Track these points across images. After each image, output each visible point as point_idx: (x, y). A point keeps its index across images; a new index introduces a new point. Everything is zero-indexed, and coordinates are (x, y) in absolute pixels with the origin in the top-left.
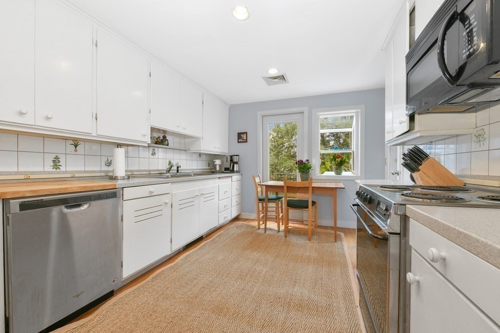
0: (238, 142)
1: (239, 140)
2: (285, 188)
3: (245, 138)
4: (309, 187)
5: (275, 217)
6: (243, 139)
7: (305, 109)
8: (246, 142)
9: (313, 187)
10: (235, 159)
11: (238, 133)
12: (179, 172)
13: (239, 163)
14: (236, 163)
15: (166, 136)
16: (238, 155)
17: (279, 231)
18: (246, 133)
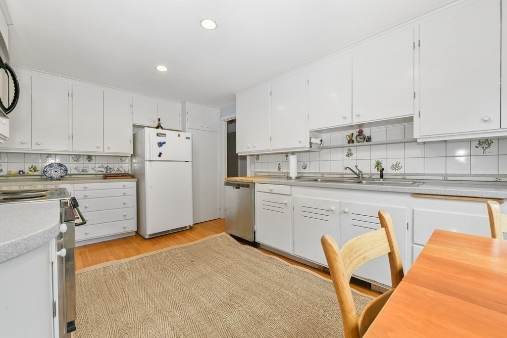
12: (384, 177)
15: (363, 129)
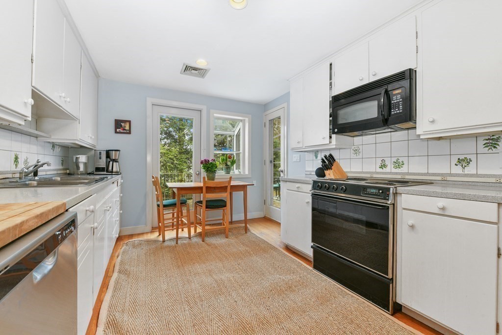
0: (116, 132)
1: (118, 130)
2: (204, 190)
3: (127, 128)
4: (227, 186)
5: (171, 224)
6: (124, 130)
7: (204, 108)
8: (130, 133)
9: (231, 186)
10: (113, 155)
11: (115, 120)
13: (119, 160)
14: (115, 161)
16: (119, 151)
17: (190, 238)
18: (130, 122)
